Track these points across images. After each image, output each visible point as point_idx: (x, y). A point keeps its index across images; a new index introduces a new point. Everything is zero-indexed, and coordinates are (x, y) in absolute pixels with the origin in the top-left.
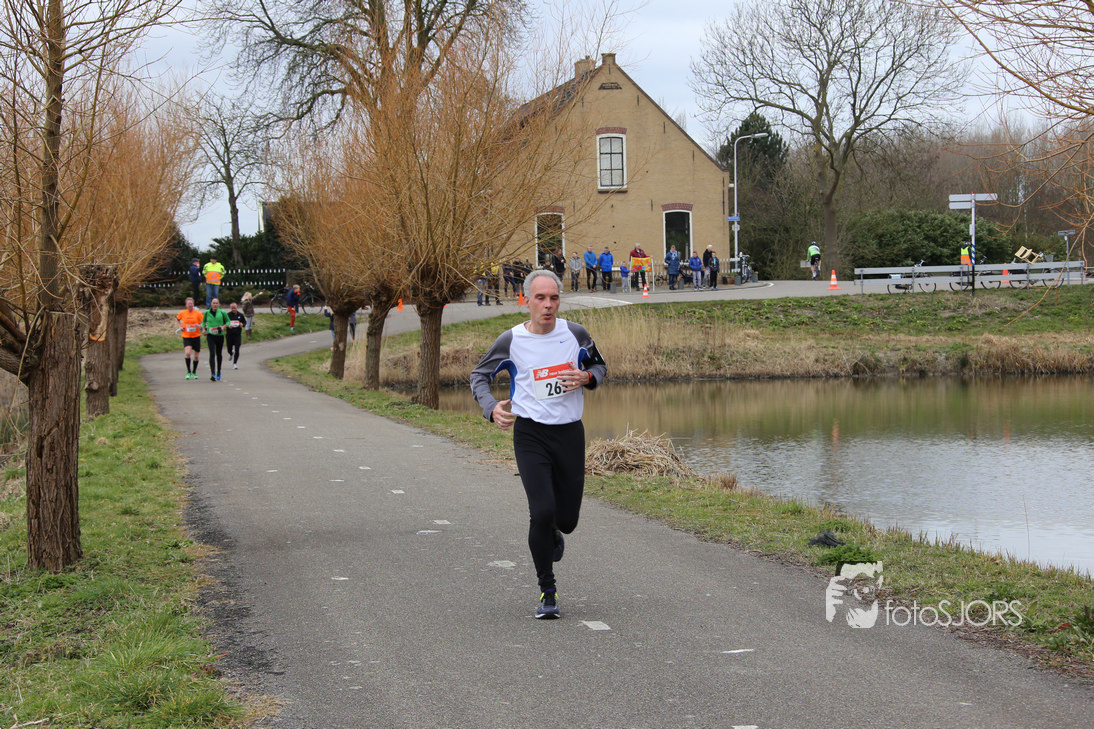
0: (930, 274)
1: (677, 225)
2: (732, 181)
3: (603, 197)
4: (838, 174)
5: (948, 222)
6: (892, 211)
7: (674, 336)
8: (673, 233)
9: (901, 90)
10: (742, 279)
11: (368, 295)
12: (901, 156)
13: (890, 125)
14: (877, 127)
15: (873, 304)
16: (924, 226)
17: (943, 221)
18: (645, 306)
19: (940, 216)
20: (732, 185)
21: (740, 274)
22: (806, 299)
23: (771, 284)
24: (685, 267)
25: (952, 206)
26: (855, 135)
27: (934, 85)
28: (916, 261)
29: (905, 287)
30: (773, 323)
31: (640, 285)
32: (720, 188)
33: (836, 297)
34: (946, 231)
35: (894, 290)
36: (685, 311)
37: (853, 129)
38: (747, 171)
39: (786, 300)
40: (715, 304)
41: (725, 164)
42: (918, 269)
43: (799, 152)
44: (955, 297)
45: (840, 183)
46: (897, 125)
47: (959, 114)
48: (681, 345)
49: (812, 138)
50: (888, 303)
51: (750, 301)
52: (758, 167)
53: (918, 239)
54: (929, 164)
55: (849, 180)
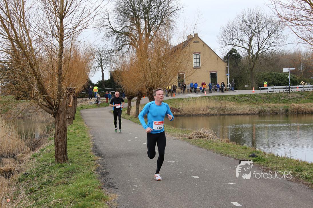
0: (278, 88)
1: (213, 76)
2: (227, 65)
3: (195, 69)
4: (254, 63)
5: (283, 75)
6: (268, 72)
7: (213, 104)
8: (212, 78)
9: (270, 42)
10: (230, 90)
11: (136, 94)
12: (270, 59)
13: (268, 51)
14: (264, 51)
15: (263, 96)
16: (276, 76)
17: (281, 75)
18: (205, 97)
19: (280, 74)
20: (227, 66)
21: (230, 88)
22: (246, 95)
23: (237, 91)
24: (216, 87)
25: (284, 71)
26: (259, 53)
27: (279, 41)
28: (275, 85)
29: (272, 92)
30: (238, 101)
31: (204, 91)
32: (224, 67)
33: (254, 94)
34: (282, 77)
35: (269, 92)
36: (216, 98)
37: (258, 52)
38: (231, 63)
39: (241, 95)
40: (223, 96)
41: (225, 61)
42: (275, 87)
43: (244, 58)
44: (285, 94)
45: (255, 65)
46: (269, 51)
47: (285, 48)
48: (215, 106)
49: (248, 54)
50: (267, 96)
51: (232, 95)
52: (234, 62)
53: (275, 79)
54: (278, 60)
55: (257, 65)
